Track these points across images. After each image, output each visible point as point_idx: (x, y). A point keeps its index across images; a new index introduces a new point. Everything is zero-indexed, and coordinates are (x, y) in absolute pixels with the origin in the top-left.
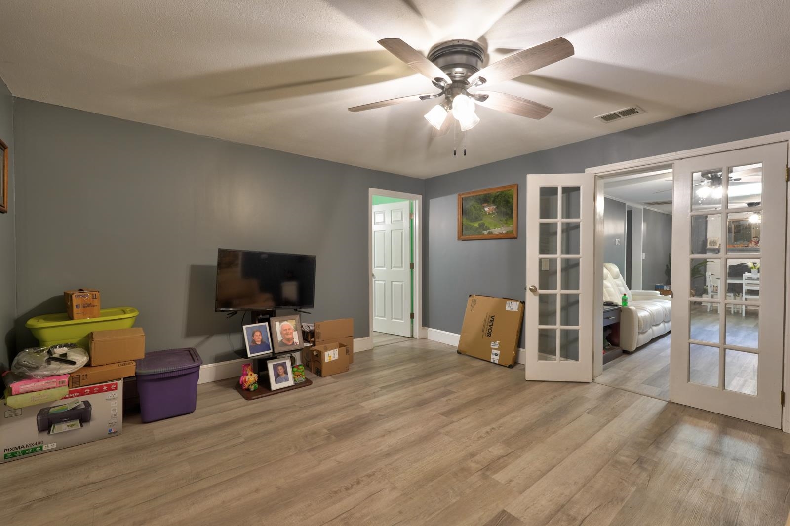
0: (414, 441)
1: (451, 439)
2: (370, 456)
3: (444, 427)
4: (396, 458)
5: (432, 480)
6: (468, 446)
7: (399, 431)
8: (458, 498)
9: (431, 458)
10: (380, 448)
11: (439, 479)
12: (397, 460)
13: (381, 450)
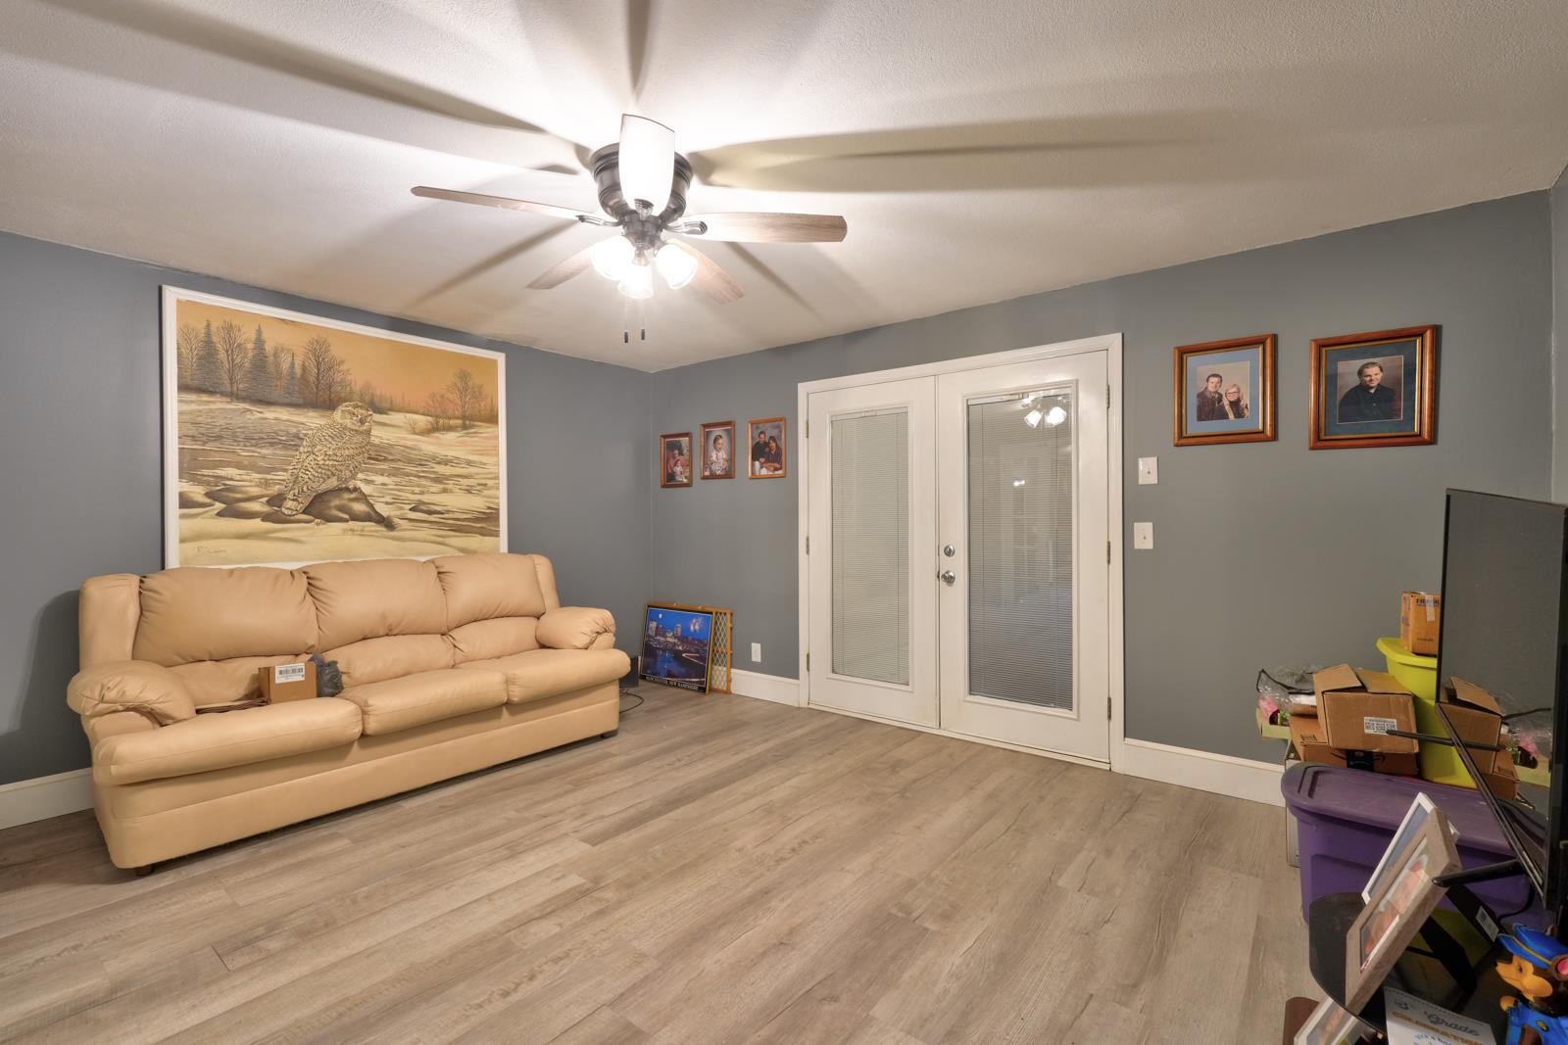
0: (719, 927)
1: (635, 943)
2: (798, 886)
3: (642, 981)
4: (750, 889)
5: (685, 865)
6: (603, 930)
7: (761, 950)
8: (651, 850)
9: (685, 896)
10: (785, 904)
11: (674, 868)
12: (747, 886)
13: (783, 900)
